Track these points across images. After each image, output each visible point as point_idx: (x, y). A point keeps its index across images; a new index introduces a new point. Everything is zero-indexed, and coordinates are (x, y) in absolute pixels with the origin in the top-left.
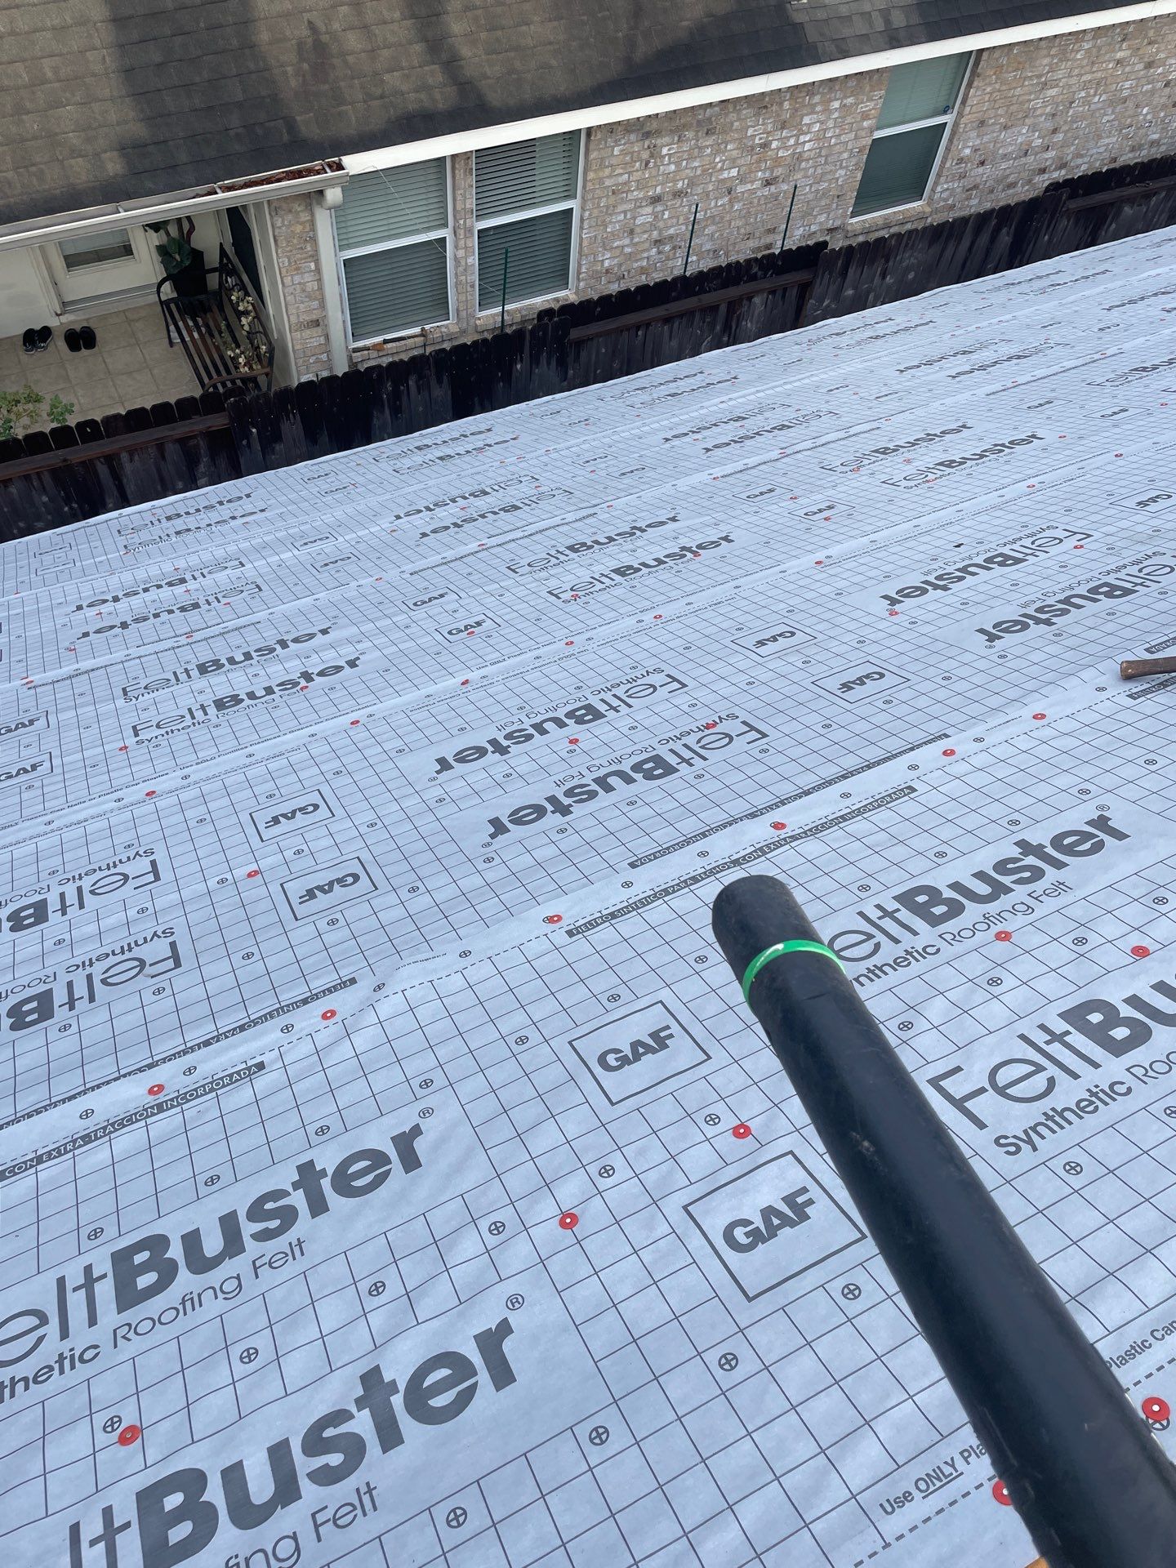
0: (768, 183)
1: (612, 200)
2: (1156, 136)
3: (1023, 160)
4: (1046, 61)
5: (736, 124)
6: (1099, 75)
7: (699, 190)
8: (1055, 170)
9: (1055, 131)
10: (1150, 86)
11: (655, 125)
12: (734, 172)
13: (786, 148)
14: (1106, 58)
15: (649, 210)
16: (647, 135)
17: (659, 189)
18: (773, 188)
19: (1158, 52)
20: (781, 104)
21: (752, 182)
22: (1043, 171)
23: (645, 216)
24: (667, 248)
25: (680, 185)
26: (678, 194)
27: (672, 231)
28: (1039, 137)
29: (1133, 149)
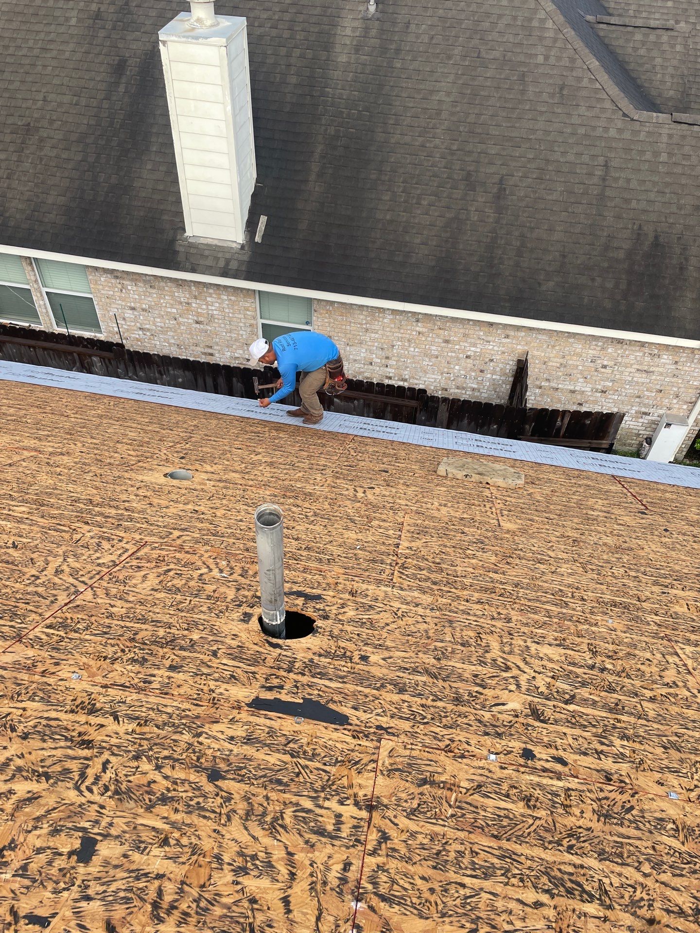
0: (197, 322)
1: (108, 300)
2: (475, 386)
3: (371, 367)
4: (362, 317)
5: (166, 288)
6: (407, 336)
7: (157, 312)
8: (399, 380)
9: (387, 358)
10: (453, 354)
11: (119, 274)
12: (174, 311)
13: (203, 309)
14: (409, 327)
15: (131, 312)
16: (117, 277)
17: (133, 305)
18: (202, 326)
19: (450, 336)
20: (190, 287)
21: (188, 319)
22: (390, 378)
23: (129, 314)
24: (148, 334)
25: (144, 306)
26: (143, 310)
27: (147, 326)
28: (377, 357)
29: (458, 388)
